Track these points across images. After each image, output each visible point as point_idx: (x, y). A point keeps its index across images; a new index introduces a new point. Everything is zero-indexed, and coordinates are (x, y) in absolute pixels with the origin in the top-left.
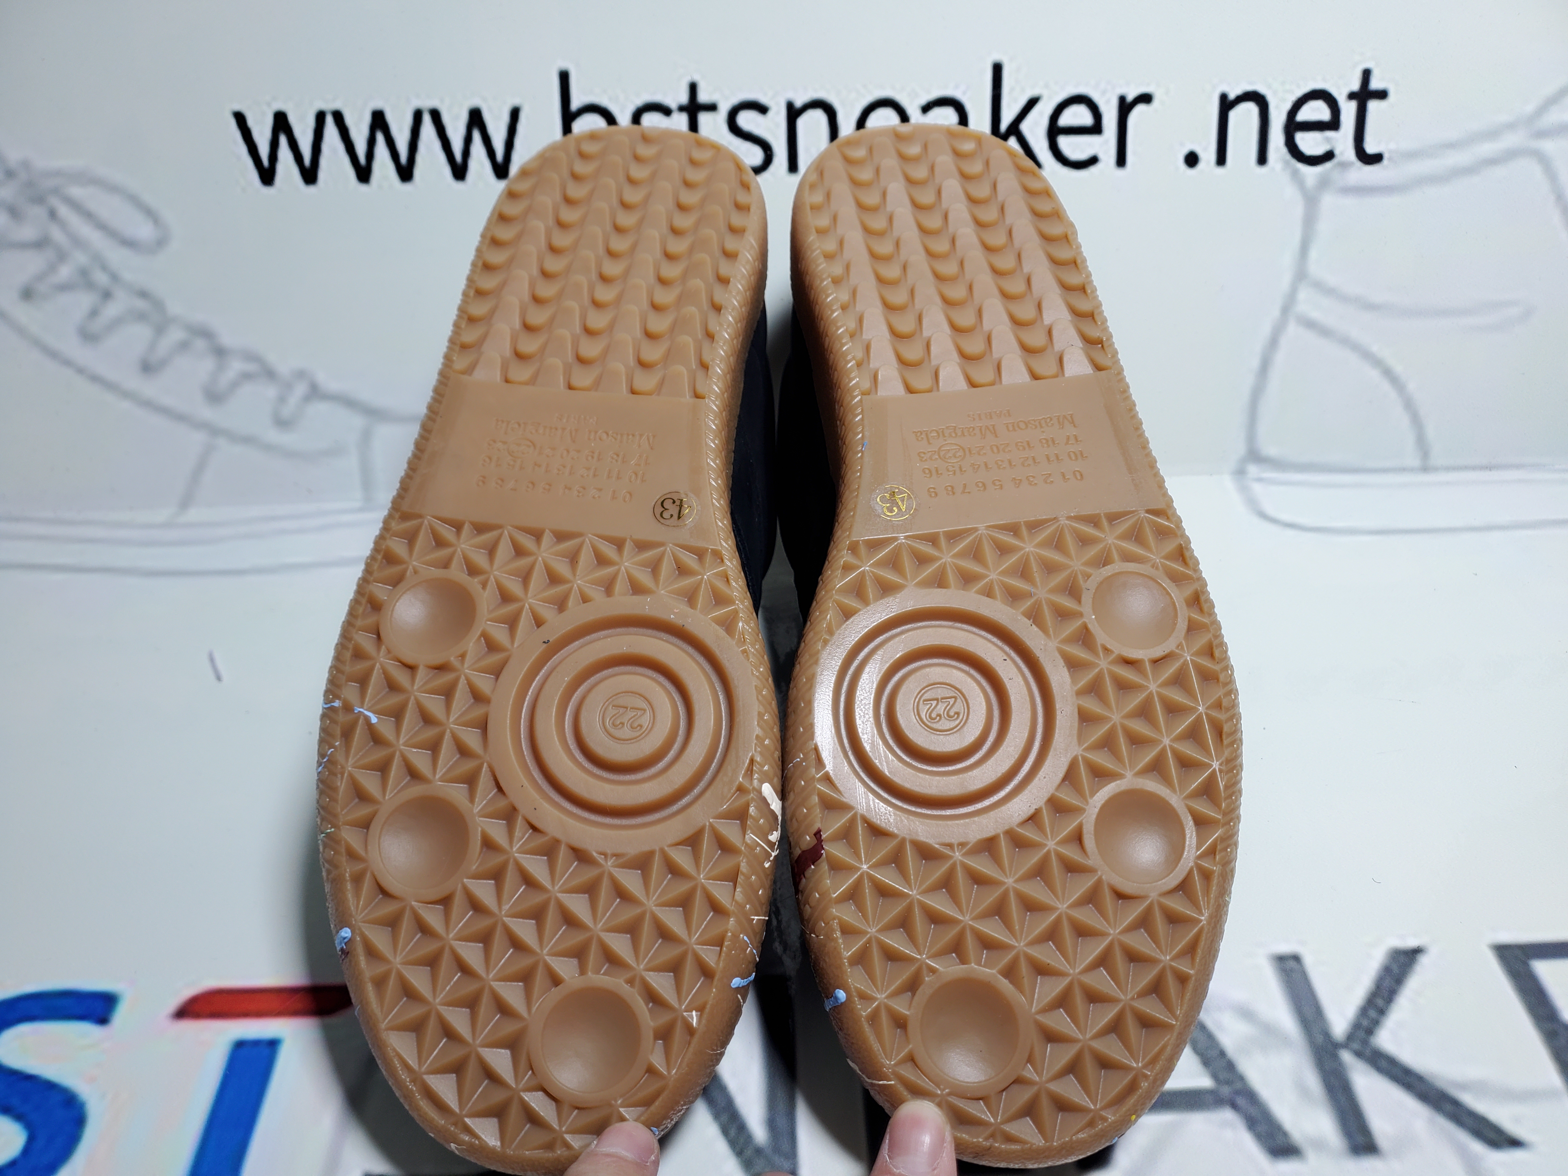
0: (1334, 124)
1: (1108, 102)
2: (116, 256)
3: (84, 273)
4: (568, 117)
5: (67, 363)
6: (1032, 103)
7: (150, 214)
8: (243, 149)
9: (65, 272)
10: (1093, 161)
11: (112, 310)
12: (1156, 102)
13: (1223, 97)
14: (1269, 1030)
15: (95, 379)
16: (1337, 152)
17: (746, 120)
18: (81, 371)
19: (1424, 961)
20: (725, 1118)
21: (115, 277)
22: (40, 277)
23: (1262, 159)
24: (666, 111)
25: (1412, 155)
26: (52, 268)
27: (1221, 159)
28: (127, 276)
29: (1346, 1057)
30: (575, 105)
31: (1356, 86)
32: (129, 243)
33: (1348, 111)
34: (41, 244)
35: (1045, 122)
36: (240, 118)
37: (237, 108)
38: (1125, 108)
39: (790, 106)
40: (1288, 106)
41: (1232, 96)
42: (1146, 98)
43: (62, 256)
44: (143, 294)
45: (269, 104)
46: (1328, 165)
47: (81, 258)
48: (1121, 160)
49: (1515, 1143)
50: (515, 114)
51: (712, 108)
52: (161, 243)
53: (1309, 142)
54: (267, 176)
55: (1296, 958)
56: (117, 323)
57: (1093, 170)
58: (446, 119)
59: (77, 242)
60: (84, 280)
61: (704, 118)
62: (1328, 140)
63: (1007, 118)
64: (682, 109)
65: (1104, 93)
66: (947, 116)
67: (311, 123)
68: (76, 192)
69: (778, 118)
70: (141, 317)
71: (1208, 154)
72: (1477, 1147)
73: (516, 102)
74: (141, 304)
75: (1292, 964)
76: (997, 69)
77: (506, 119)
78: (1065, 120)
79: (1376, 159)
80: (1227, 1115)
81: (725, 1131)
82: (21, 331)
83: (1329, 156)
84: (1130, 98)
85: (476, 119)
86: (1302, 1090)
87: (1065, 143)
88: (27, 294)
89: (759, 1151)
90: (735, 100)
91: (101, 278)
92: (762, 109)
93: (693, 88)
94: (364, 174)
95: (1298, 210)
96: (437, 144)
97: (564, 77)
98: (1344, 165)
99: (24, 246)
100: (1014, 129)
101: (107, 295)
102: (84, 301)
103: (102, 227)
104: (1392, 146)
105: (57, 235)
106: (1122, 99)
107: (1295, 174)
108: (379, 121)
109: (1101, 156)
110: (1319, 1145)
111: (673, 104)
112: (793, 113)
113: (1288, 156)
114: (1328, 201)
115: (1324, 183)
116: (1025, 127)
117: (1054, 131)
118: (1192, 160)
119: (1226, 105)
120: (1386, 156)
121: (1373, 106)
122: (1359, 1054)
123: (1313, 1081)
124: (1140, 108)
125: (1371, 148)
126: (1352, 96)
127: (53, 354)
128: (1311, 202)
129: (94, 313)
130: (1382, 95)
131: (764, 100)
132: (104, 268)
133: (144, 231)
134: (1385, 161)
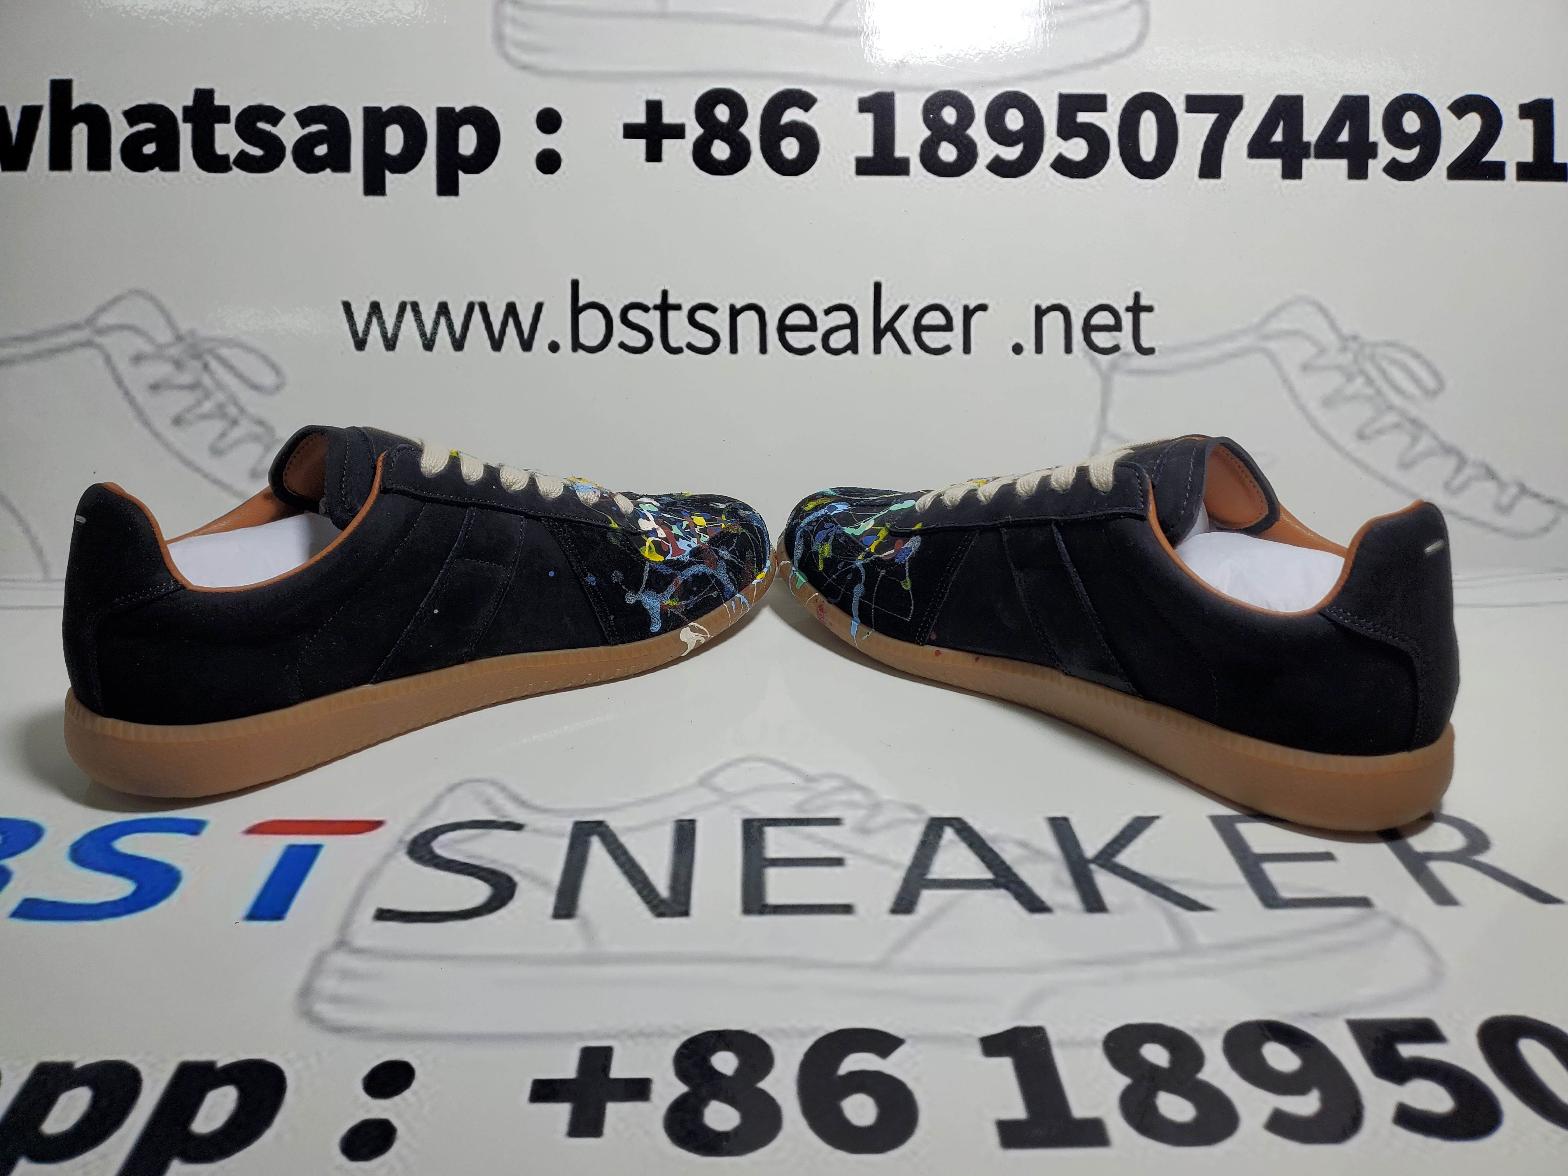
0: (1117, 327)
1: (956, 309)
2: (245, 395)
3: (221, 407)
4: (577, 310)
5: (198, 470)
6: (902, 309)
7: (275, 368)
8: (346, 326)
9: (208, 406)
10: (947, 349)
11: (236, 433)
12: (990, 310)
13: (1038, 308)
14: (1039, 854)
15: (216, 482)
16: (1121, 346)
17: (702, 316)
18: (206, 476)
19: (1158, 822)
20: (640, 886)
21: (242, 410)
22: (188, 410)
23: (1068, 349)
24: (646, 309)
25: (1175, 350)
26: (199, 403)
27: (1039, 349)
28: (251, 410)
29: (1093, 867)
30: (581, 303)
31: (1130, 302)
32: (256, 387)
33: (1127, 319)
34: (193, 386)
35: (912, 322)
36: (347, 306)
37: (345, 299)
38: (968, 313)
39: (732, 307)
40: (1084, 314)
41: (1044, 307)
42: (983, 307)
43: (207, 395)
44: (260, 423)
45: (368, 297)
46: (1116, 354)
47: (220, 397)
48: (967, 349)
49: (1205, 908)
50: (539, 307)
51: (678, 307)
52: (279, 387)
53: (1101, 339)
54: (360, 344)
55: (1065, 819)
56: (239, 442)
57: (947, 355)
58: (490, 309)
59: (220, 386)
60: (221, 411)
61: (671, 314)
62: (1115, 338)
63: (885, 319)
64: (656, 307)
65: (953, 303)
66: (843, 318)
67: (395, 310)
68: (225, 352)
69: (724, 315)
70: (256, 438)
71: (1029, 345)
72: (1178, 910)
73: (541, 300)
74: (258, 429)
75: (1062, 822)
76: (878, 287)
77: (532, 310)
78: (927, 320)
79: (1150, 351)
80: (1002, 892)
81: (639, 892)
82: (168, 446)
83: (1116, 348)
84: (972, 307)
85: (511, 310)
86: (1059, 883)
87: (926, 336)
88: (178, 421)
89: (663, 901)
90: (694, 303)
91: (232, 411)
92: (713, 309)
93: (665, 294)
94: (429, 345)
95: (1097, 385)
96: (482, 326)
97: (575, 284)
98: (1127, 355)
99: (182, 387)
100: (890, 327)
101: (234, 423)
102: (218, 426)
103: (239, 376)
104: (1161, 343)
105: (206, 380)
106: (966, 308)
107: (1093, 360)
108: (443, 309)
109: (952, 345)
110: (1065, 907)
111: (651, 305)
112: (735, 313)
113: (1087, 348)
114: (1118, 379)
115: (1114, 367)
116: (898, 325)
117: (919, 328)
118: (1018, 349)
119: (1040, 313)
120: (1157, 350)
121: (1143, 316)
122: (1102, 866)
123: (1066, 877)
124: (979, 314)
125: (1145, 344)
126: (1128, 309)
127: (188, 463)
128: (1106, 379)
129: (223, 435)
130: (1149, 309)
131: (714, 303)
132: (236, 404)
133: (268, 379)
134: (1157, 353)
